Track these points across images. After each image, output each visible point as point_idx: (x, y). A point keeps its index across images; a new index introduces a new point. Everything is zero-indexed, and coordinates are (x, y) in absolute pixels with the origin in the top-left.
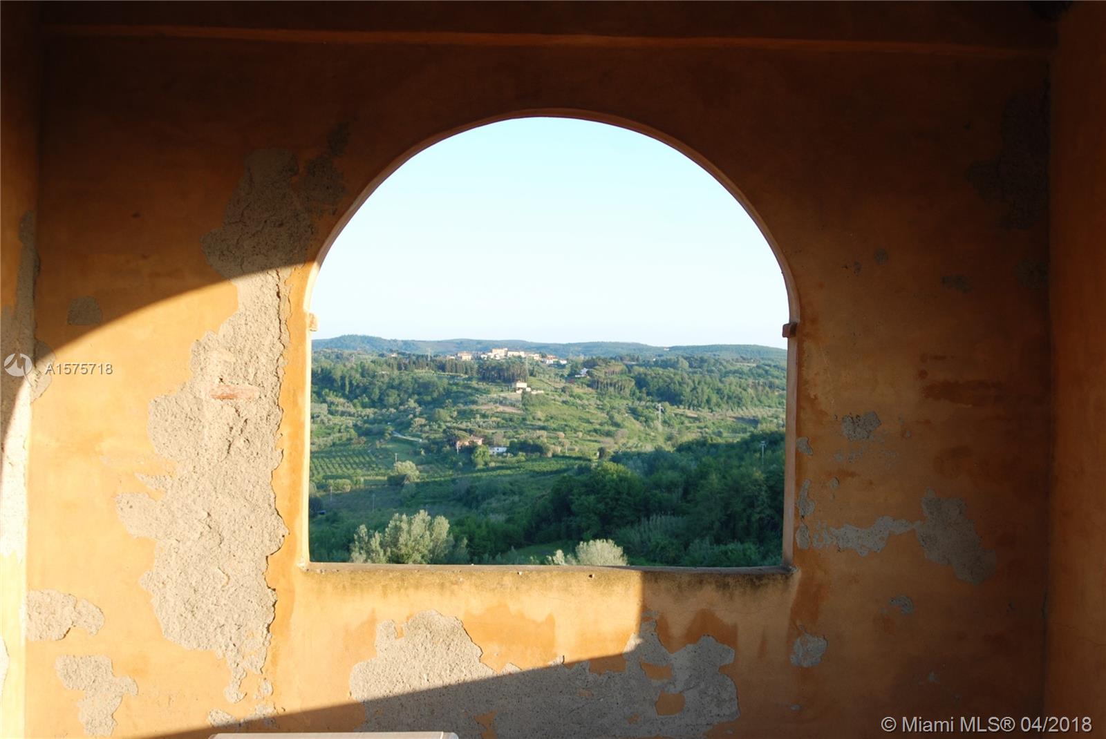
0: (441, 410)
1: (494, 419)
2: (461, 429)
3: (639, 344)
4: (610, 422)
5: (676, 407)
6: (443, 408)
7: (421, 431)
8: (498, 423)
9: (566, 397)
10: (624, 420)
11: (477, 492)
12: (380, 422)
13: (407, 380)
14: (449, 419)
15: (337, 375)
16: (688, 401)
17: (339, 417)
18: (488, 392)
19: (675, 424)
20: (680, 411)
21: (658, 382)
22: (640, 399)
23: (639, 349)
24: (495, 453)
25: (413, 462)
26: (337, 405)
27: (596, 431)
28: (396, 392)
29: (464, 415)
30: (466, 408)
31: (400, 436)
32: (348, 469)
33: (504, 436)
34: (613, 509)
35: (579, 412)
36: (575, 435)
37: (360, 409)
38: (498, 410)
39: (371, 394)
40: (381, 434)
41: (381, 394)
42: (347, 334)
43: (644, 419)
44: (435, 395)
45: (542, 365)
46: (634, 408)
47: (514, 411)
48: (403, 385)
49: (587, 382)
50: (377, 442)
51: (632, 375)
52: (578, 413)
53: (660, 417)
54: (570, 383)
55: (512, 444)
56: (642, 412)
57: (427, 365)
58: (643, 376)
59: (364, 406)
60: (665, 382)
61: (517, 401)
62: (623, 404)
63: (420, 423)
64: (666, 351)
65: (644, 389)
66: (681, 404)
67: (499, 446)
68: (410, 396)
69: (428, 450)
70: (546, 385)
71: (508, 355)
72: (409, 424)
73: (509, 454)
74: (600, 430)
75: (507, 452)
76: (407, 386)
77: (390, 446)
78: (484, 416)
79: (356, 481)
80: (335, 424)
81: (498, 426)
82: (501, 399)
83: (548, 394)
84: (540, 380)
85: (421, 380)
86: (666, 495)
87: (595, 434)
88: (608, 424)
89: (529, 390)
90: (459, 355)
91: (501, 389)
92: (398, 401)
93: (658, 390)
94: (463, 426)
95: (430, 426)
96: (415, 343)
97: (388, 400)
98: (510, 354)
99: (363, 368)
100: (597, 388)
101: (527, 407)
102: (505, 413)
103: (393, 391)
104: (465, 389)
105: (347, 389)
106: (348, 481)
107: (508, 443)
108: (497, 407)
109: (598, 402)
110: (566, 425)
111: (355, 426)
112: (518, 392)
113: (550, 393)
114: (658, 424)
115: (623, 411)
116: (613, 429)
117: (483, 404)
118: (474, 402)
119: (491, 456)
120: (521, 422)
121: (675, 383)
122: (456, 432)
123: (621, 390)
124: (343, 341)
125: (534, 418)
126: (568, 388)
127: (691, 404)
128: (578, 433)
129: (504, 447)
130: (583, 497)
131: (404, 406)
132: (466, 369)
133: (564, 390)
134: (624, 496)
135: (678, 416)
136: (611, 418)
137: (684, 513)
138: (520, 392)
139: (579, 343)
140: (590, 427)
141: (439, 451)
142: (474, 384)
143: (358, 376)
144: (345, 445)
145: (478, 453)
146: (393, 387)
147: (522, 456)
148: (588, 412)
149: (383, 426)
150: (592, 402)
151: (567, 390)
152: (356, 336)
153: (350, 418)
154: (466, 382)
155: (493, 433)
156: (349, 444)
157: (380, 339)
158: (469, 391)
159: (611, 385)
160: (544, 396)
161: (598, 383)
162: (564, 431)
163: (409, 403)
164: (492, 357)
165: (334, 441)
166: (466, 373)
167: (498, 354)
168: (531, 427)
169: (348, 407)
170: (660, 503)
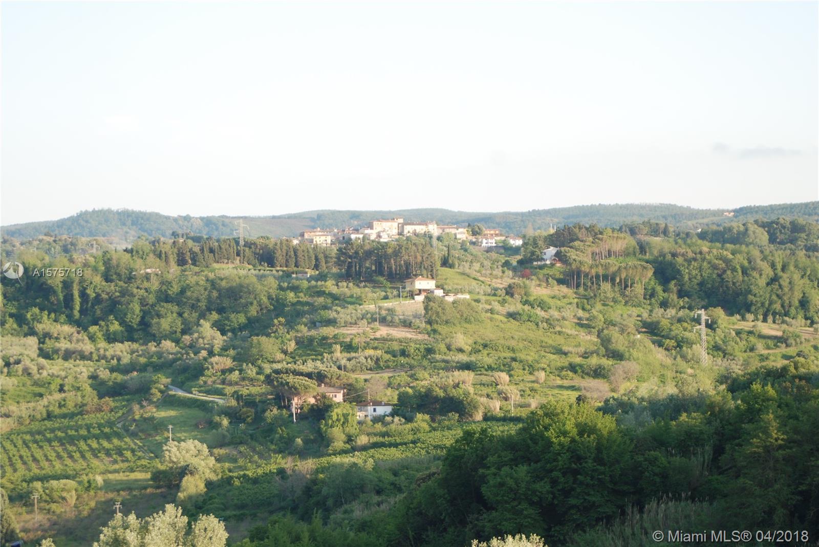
0: (263, 339)
1: (370, 352)
2: (301, 374)
3: (674, 207)
4: (602, 351)
5: (738, 317)
6: (268, 335)
7: (223, 382)
8: (378, 359)
9: (514, 305)
10: (633, 344)
11: (325, 491)
12: (143, 369)
13: (197, 284)
14: (280, 356)
15: (56, 278)
16: (763, 304)
17: (60, 360)
18: (358, 301)
19: (738, 353)
20: (746, 325)
21: (700, 269)
22: (664, 304)
23: (674, 216)
24: (369, 418)
25: (202, 441)
26: (57, 338)
27: (573, 368)
28: (176, 309)
29: (308, 347)
30: (313, 333)
31: (181, 393)
32: (75, 461)
33: (389, 385)
34: (567, 493)
35: (541, 332)
36: (532, 378)
37: (102, 344)
38: (378, 335)
39: (126, 314)
40: (142, 392)
41: (145, 314)
42: (90, 210)
43: (672, 343)
44: (253, 311)
45: (472, 248)
46: (652, 323)
47: (409, 336)
48: (189, 294)
49: (558, 276)
50: (136, 407)
51: (647, 257)
52: (538, 335)
53: (704, 337)
54: (523, 277)
55: (403, 398)
56: (671, 330)
57: (238, 255)
58: (669, 257)
59: (111, 338)
60: (715, 267)
61: (416, 316)
62: (630, 316)
63: (221, 367)
64: (729, 218)
65: (672, 285)
66: (749, 311)
67: (377, 403)
68: (202, 316)
69: (234, 416)
70: (474, 283)
71: (406, 232)
72: (198, 371)
73: (397, 419)
74: (581, 366)
75: (393, 415)
76: (195, 295)
77: (162, 414)
78: (349, 347)
79: (89, 482)
80: (52, 376)
81: (378, 366)
82: (384, 313)
83: (478, 301)
84: (463, 274)
85: (224, 283)
86: (677, 460)
87: (570, 374)
88: (598, 354)
89: (439, 293)
90: (306, 236)
91: (383, 294)
92: (179, 326)
93: (701, 284)
94: (309, 367)
95: (241, 371)
96: (227, 221)
97: (158, 323)
98: (408, 229)
99: (107, 262)
100: (578, 286)
101: (435, 326)
102: (391, 340)
103: (169, 306)
104: (311, 296)
105: (77, 307)
106: (71, 483)
107: (392, 395)
108: (375, 330)
109: (581, 313)
110: (514, 359)
111: (93, 377)
112: (416, 297)
113: (483, 298)
114: (701, 351)
115: (632, 329)
116: (606, 362)
117: (347, 324)
118: (331, 322)
119: (360, 423)
120: (424, 357)
121: (734, 270)
122: (291, 379)
123: (626, 286)
124: (82, 223)
125: (449, 348)
126: (519, 286)
127: (768, 310)
128: (536, 373)
129: (386, 405)
130: (505, 470)
131: (191, 334)
132: (317, 259)
133: (510, 291)
134: (590, 464)
135: (744, 336)
136: (605, 341)
137: (712, 495)
138: (420, 298)
139: (555, 210)
140: (563, 361)
141: (259, 417)
142: (330, 286)
143: (98, 279)
144: (72, 416)
145: (335, 418)
146: (167, 299)
147: (422, 420)
148: (560, 333)
149: (149, 375)
150: (568, 313)
151: (516, 291)
152: (109, 211)
153: (82, 362)
154: (313, 283)
155: (366, 380)
156: (81, 413)
157: (158, 215)
158: (321, 300)
159: (605, 278)
160: (469, 305)
161: (579, 277)
162: (509, 371)
163: (201, 329)
164: (373, 237)
165: (51, 409)
166: (316, 267)
167: (386, 232)
168: (443, 365)
169: (78, 341)
170: (664, 476)
